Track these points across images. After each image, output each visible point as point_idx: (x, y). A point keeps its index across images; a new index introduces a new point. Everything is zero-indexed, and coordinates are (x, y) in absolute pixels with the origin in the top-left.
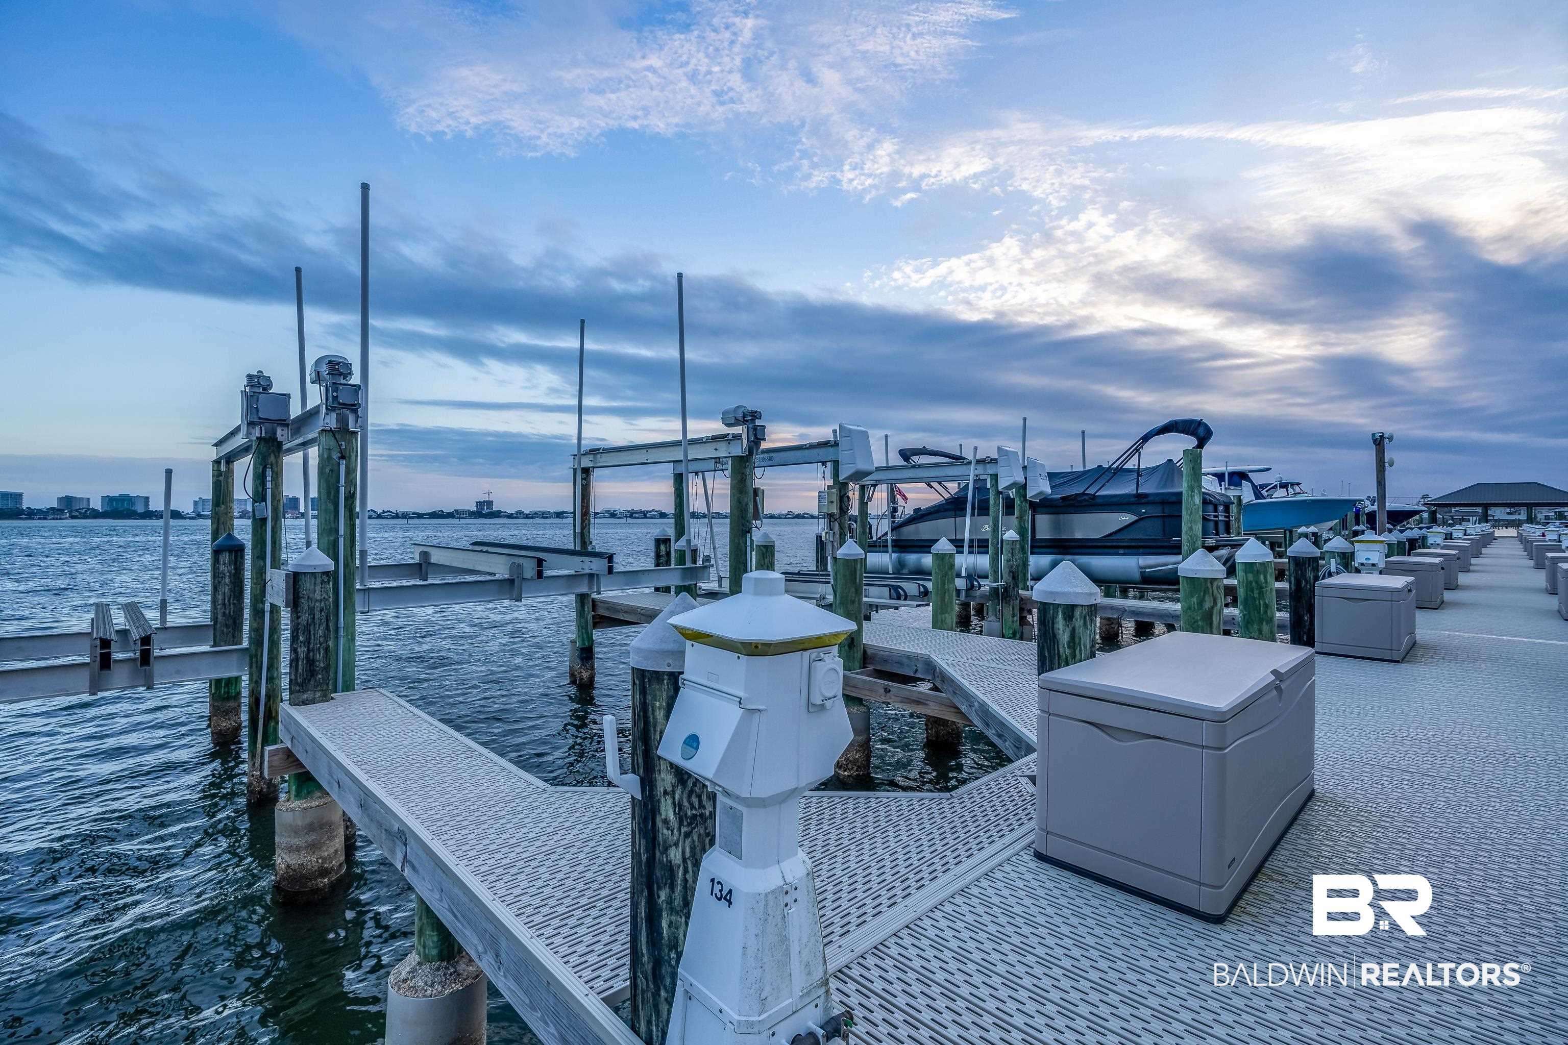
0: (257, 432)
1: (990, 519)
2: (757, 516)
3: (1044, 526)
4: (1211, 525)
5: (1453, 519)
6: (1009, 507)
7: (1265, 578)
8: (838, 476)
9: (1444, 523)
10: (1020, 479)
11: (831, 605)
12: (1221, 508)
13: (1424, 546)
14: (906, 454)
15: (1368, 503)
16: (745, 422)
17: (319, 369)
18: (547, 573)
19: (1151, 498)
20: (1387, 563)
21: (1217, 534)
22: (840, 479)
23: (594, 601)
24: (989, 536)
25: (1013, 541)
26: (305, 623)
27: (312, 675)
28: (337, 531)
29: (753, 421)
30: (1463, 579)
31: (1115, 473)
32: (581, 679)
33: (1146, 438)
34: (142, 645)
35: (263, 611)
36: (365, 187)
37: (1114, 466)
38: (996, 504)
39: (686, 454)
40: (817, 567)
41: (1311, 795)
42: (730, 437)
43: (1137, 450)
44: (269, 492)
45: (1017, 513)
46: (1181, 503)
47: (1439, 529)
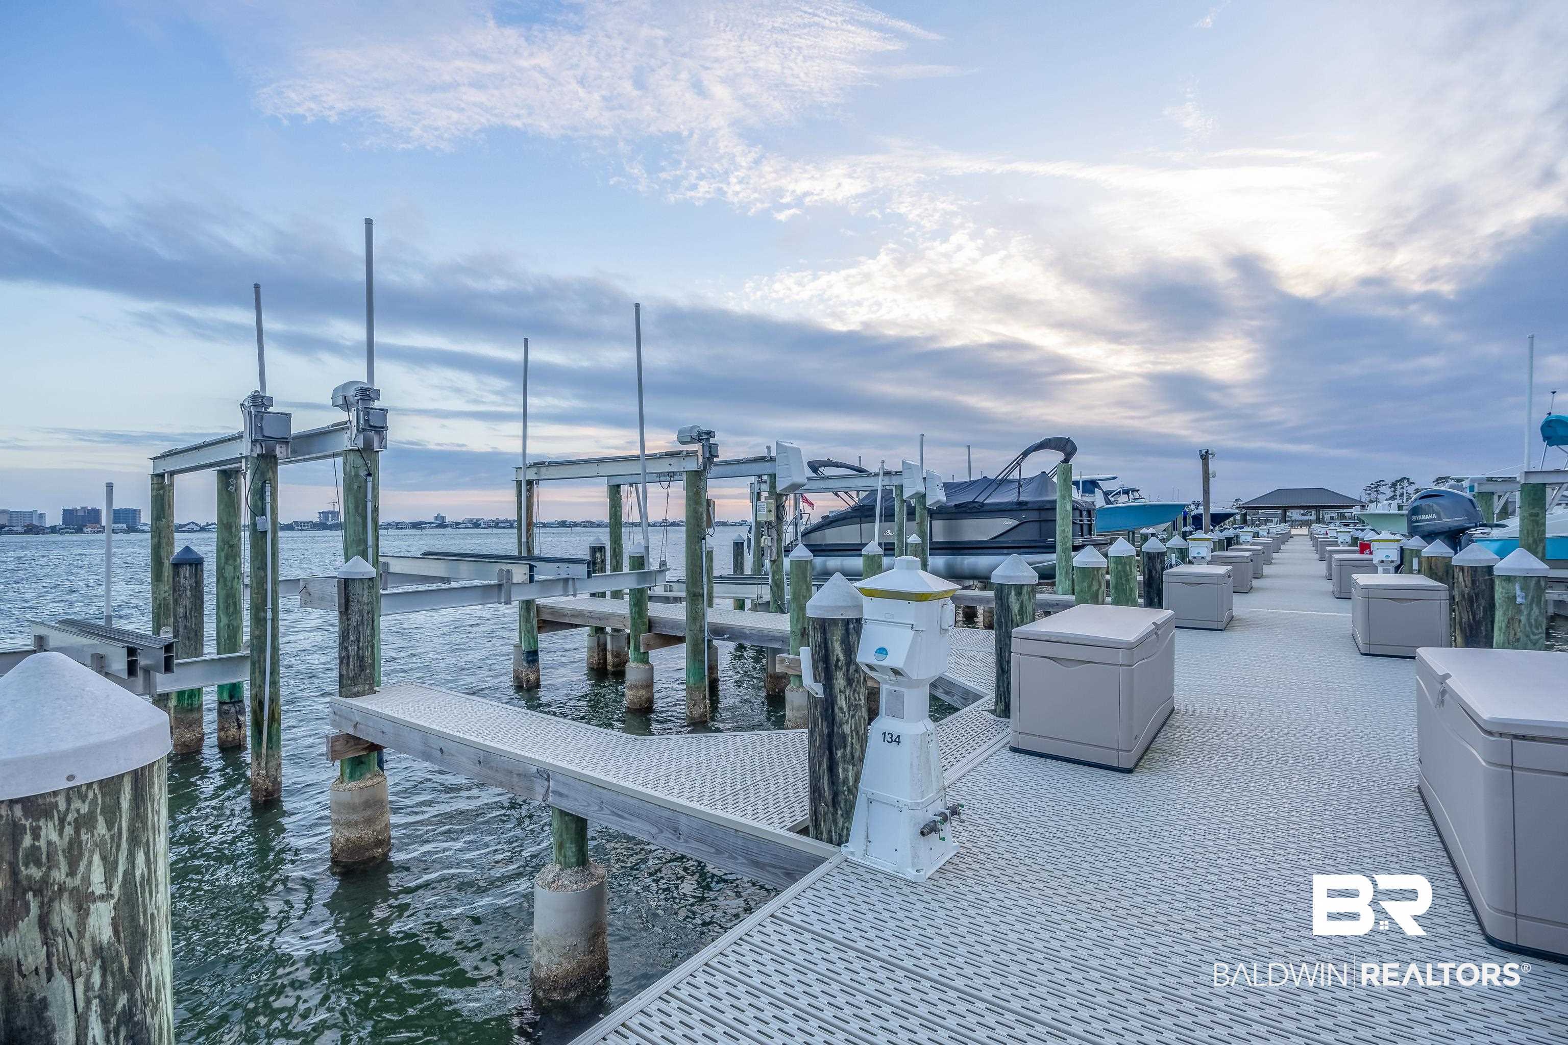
0: (258, 450)
1: (895, 525)
2: (710, 524)
3: (939, 531)
4: (1078, 527)
5: (1259, 520)
6: (911, 513)
7: (1130, 568)
8: (775, 488)
9: (1253, 524)
10: (922, 489)
11: (768, 603)
12: (1085, 513)
13: (1238, 543)
14: (814, 466)
15: (1193, 507)
16: (700, 440)
17: (346, 394)
18: (537, 577)
19: (1029, 506)
20: (1212, 557)
21: (1082, 535)
22: (778, 490)
23: (538, 608)
24: (895, 540)
25: (916, 544)
26: (355, 624)
27: (363, 670)
28: (366, 541)
29: (708, 439)
30: (1266, 570)
31: (1000, 484)
32: (528, 681)
33: (1025, 454)
34: (166, 652)
35: (265, 619)
36: (369, 223)
37: (1000, 477)
38: (901, 510)
39: (644, 469)
40: (735, 572)
41: (1173, 710)
42: (685, 453)
43: (1018, 464)
44: (268, 506)
45: (917, 519)
46: (1055, 509)
47: (1249, 529)
